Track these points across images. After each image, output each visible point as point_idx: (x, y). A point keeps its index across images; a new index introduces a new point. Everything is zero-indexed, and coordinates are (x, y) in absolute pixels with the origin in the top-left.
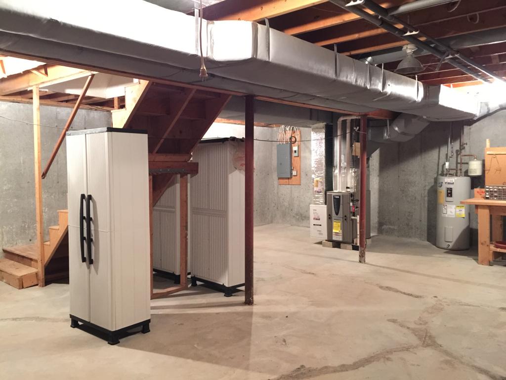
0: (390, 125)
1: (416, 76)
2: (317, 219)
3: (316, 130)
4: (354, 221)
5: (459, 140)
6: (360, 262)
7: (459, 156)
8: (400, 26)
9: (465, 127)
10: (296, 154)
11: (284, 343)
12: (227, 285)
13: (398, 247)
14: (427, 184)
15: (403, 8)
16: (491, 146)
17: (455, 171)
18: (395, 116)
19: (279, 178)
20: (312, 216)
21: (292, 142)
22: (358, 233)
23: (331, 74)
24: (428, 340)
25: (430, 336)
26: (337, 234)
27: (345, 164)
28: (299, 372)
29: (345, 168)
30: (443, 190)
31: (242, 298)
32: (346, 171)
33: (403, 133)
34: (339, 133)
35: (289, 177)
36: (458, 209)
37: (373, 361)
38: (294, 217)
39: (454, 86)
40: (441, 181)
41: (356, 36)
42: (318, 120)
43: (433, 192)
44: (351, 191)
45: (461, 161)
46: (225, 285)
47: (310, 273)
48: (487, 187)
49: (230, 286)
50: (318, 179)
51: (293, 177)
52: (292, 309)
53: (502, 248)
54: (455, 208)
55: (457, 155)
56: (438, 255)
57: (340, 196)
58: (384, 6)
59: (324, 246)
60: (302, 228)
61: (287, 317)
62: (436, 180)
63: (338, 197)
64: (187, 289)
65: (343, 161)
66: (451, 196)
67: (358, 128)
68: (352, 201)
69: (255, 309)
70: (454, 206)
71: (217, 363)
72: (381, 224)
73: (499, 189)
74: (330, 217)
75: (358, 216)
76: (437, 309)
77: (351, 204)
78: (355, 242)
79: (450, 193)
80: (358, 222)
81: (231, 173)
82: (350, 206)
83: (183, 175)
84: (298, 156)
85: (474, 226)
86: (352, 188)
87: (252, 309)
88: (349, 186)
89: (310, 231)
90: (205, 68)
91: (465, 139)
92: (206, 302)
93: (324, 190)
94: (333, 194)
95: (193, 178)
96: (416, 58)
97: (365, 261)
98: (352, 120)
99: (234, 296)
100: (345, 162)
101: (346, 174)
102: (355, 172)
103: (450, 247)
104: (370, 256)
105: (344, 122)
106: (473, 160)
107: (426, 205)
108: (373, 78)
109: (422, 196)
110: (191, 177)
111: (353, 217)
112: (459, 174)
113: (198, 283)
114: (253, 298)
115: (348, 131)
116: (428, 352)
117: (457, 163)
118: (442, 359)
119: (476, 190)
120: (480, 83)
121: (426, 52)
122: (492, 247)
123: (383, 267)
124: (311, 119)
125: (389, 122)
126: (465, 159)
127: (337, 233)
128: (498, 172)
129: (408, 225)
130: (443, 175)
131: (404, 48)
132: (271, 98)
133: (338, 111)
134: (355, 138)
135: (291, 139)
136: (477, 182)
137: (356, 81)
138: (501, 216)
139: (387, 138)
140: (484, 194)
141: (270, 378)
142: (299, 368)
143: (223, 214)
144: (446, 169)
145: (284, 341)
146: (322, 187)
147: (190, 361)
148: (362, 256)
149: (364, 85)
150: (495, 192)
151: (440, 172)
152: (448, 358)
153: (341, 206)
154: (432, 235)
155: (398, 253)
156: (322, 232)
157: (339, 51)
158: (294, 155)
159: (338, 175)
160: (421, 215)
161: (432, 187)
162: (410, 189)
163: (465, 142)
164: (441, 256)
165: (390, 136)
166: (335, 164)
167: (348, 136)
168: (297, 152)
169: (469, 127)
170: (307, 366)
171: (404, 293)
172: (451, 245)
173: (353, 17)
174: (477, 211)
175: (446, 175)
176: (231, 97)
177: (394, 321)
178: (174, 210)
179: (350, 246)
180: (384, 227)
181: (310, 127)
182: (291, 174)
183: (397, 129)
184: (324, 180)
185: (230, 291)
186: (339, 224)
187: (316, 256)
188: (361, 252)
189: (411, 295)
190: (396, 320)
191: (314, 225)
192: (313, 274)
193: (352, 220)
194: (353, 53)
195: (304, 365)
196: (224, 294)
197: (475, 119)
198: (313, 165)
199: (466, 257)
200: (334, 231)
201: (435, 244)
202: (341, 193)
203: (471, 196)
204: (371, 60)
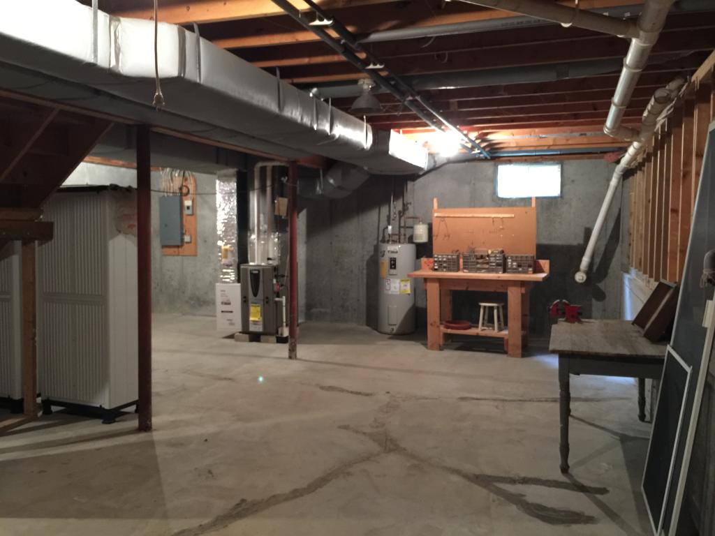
0: (324, 177)
1: (365, 117)
2: (226, 304)
3: (224, 178)
4: (278, 304)
5: (402, 199)
6: (290, 357)
7: (403, 218)
8: (363, 56)
9: (409, 182)
10: (189, 212)
11: (210, 475)
12: (106, 406)
13: (333, 335)
14: (365, 253)
15: (375, 37)
16: (439, 207)
17: (397, 237)
18: (330, 164)
19: (163, 247)
20: (219, 300)
21: (182, 194)
22: (284, 320)
23: (274, 107)
24: (389, 444)
25: (391, 440)
26: (255, 323)
27: (266, 226)
28: (240, 509)
29: (265, 232)
30: (385, 261)
31: (135, 423)
32: (266, 237)
33: (340, 188)
34: (257, 184)
35: (179, 244)
36: (403, 284)
37: (331, 479)
38: (187, 302)
39: (404, 132)
40: (383, 250)
41: (305, 61)
42: (227, 164)
43: (374, 264)
44: (274, 263)
45: (405, 224)
46: (103, 406)
47: (225, 379)
48: (436, 256)
49: (113, 406)
50: (228, 246)
51: (185, 245)
52: (211, 429)
53: (452, 328)
54: (400, 283)
55: (400, 217)
56: (381, 343)
57: (259, 271)
58: (350, 29)
59: (237, 340)
60: (201, 318)
61: (206, 440)
62: (377, 248)
63: (257, 272)
64: (35, 419)
65: (262, 223)
66: (395, 268)
67: (286, 178)
68: (276, 277)
69: (156, 435)
70: (398, 281)
71: (116, 517)
72: (309, 306)
73: (448, 259)
74: (245, 300)
75: (284, 297)
76: (391, 407)
77: (275, 281)
78: (280, 332)
79: (393, 264)
80: (284, 304)
81: (112, 237)
82: (273, 285)
83: (27, 242)
84: (192, 215)
85: (420, 304)
86: (274, 259)
87: (152, 436)
88: (271, 256)
89: (215, 321)
90: (161, 94)
91: (408, 197)
92: (74, 436)
93: (237, 263)
94: (250, 268)
95: (44, 246)
96: (374, 95)
97: (296, 356)
98: (274, 167)
99: (118, 421)
100: (265, 223)
101: (267, 240)
102: (278, 238)
103: (394, 331)
104: (302, 351)
105: (263, 169)
106: (418, 223)
107: (365, 280)
108: (320, 116)
109: (359, 269)
110: (40, 244)
111: (277, 299)
112: (402, 240)
113: (54, 408)
114: (151, 421)
115: (269, 183)
116: (392, 458)
117: (400, 227)
118: (408, 464)
119: (424, 260)
120: (433, 130)
121: (384, 90)
122: (442, 328)
123: (321, 362)
124: (217, 162)
125: (323, 172)
126: (409, 222)
127: (257, 321)
128: (447, 238)
129: (343, 306)
130: (383, 241)
131: (361, 82)
132: (175, 130)
133: (255, 153)
134: (278, 191)
135: (181, 189)
136: (423, 250)
137: (302, 119)
138: (451, 291)
139: (320, 192)
140: (431, 265)
141: (203, 523)
142: (238, 504)
143: (100, 300)
144: (389, 235)
145: (210, 472)
146: (232, 259)
147: (71, 521)
148: (292, 350)
149: (311, 124)
150: (445, 262)
151: (380, 238)
152: (416, 462)
153: (261, 284)
154: (372, 317)
155: (334, 343)
156: (233, 322)
157: (282, 77)
158: (186, 212)
159: (256, 241)
160: (358, 293)
161: (372, 257)
162: (346, 260)
163: (409, 202)
164: (385, 343)
165: (323, 190)
166: (251, 227)
167: (269, 190)
168: (191, 208)
169: (412, 183)
170: (249, 499)
171: (352, 392)
172: (395, 328)
173: (311, 37)
174: (426, 285)
175: (388, 241)
176: (112, 124)
177: (346, 427)
178: (8, 297)
179: (274, 339)
180: (314, 310)
181: (215, 174)
182: (182, 240)
183: (332, 181)
184: (236, 248)
185: (110, 416)
186: (259, 309)
187: (230, 354)
188: (291, 345)
189: (359, 393)
190: (348, 426)
191: (222, 312)
192: (230, 379)
193: (276, 302)
194: (296, 80)
195: (244, 497)
196: (101, 421)
197: (421, 173)
198: (220, 227)
199: (413, 342)
200: (251, 319)
201: (376, 330)
202: (260, 266)
203: (417, 267)
204: (316, 92)
